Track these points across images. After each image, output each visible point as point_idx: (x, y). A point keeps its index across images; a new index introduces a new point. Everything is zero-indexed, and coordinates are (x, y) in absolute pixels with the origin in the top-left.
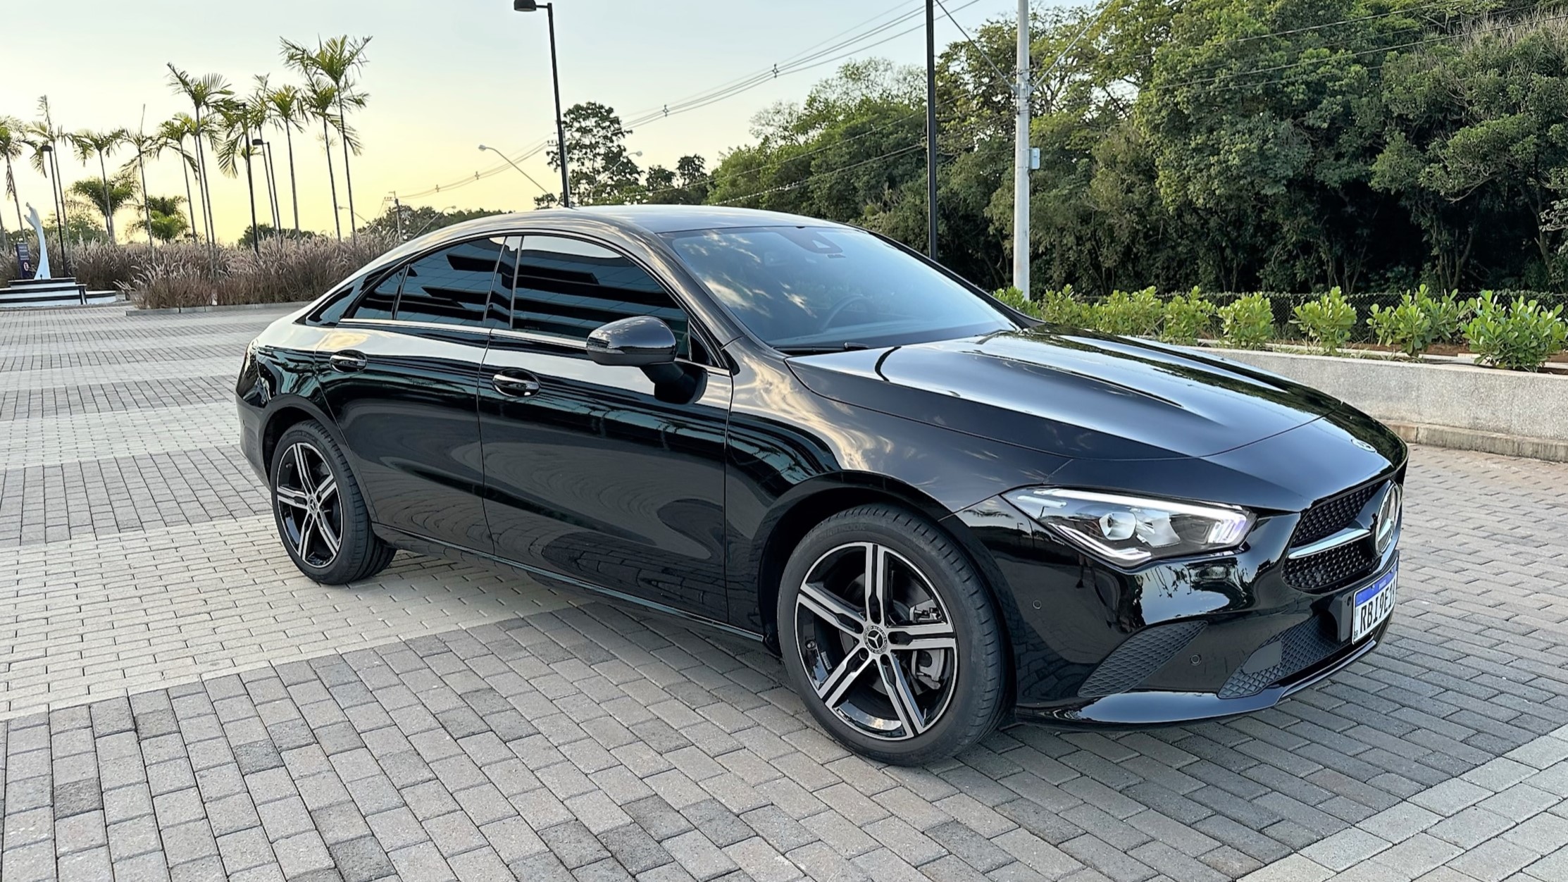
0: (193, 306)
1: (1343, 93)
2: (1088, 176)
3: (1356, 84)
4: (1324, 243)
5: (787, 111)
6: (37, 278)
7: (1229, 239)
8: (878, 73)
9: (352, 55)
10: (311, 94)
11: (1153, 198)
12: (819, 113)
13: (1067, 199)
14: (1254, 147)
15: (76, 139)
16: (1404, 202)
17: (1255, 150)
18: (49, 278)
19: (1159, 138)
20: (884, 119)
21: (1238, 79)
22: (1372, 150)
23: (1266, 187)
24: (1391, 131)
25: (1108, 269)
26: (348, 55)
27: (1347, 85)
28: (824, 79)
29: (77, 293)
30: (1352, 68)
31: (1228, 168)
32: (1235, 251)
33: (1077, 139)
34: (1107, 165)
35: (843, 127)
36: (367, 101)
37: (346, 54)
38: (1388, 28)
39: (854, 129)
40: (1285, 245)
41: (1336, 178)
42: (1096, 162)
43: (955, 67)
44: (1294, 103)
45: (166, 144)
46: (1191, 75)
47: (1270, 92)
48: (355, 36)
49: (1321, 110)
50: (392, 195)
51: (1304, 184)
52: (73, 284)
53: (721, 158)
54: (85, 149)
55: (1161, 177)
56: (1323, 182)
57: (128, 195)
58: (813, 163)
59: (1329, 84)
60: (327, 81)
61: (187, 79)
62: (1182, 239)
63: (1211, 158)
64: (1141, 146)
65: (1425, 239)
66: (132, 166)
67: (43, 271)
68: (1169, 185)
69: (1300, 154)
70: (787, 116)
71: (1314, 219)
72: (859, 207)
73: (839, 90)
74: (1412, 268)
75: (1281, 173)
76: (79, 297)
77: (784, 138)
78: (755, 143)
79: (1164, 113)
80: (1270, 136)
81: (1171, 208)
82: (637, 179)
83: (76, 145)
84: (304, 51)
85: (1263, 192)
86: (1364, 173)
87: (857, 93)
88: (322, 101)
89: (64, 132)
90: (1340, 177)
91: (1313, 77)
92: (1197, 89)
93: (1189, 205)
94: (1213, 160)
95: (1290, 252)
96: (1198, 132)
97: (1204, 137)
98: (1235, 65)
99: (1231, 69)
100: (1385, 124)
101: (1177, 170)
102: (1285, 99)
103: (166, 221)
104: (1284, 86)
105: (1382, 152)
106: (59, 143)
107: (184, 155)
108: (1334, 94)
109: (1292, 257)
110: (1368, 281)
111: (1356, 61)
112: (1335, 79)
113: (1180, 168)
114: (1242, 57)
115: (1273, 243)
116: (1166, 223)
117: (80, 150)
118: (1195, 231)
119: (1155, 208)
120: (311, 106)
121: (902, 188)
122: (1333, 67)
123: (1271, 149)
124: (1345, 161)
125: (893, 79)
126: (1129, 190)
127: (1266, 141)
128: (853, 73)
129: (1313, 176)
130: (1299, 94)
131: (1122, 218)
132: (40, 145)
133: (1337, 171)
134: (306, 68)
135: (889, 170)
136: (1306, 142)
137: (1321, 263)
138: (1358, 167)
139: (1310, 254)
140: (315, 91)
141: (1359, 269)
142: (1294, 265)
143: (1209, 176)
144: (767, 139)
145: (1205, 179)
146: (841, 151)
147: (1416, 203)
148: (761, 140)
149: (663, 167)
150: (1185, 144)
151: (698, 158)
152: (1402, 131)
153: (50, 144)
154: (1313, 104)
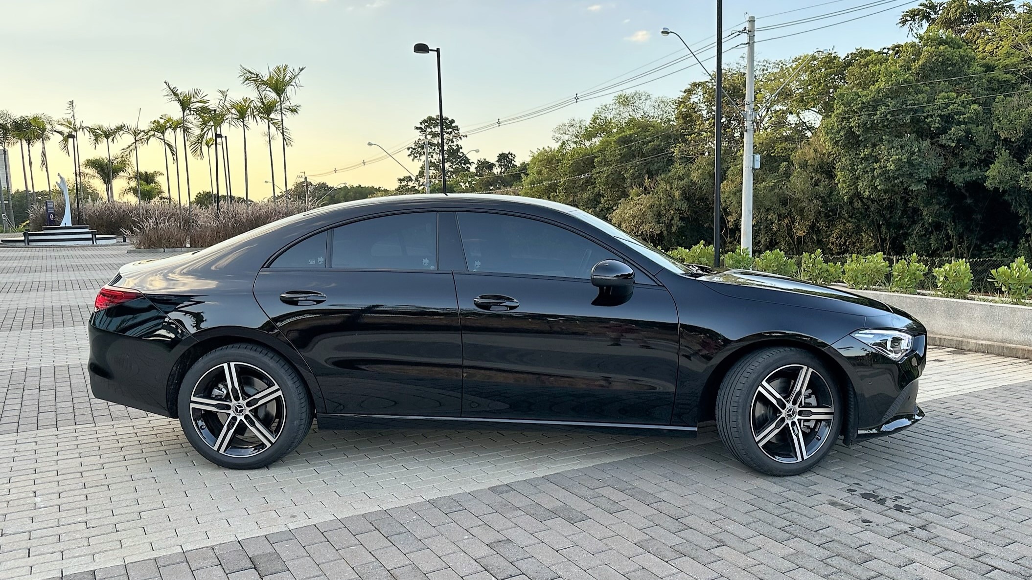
0: (173, 247)
1: (965, 123)
2: (787, 174)
3: (974, 117)
4: (951, 223)
5: (578, 125)
6: (62, 225)
7: (885, 219)
8: (641, 102)
9: (291, 79)
10: (260, 104)
11: (832, 190)
12: (599, 127)
13: (773, 188)
14: (904, 158)
15: (92, 131)
16: (1006, 197)
17: (905, 160)
18: (71, 225)
19: (838, 150)
20: (645, 132)
21: (892, 113)
22: (987, 161)
23: (913, 185)
24: (999, 149)
25: (799, 238)
26: (288, 79)
27: (968, 118)
28: (604, 104)
29: (90, 236)
30: (972, 107)
31: (887, 172)
32: (888, 228)
33: (779, 149)
34: (801, 167)
35: (617, 137)
36: (301, 111)
37: (287, 78)
38: (994, 80)
39: (624, 138)
40: (923, 225)
41: (961, 180)
42: (793, 165)
43: (694, 99)
44: (932, 129)
45: (154, 135)
46: (861, 109)
47: (915, 121)
48: (293, 66)
49: (950, 135)
50: (303, 174)
51: (939, 184)
52: (87, 230)
53: (531, 155)
54: (97, 138)
55: (839, 176)
56: (952, 182)
57: (122, 170)
58: (596, 160)
59: (956, 117)
60: (272, 95)
61: (178, 92)
62: (852, 218)
63: (875, 164)
64: (824, 155)
65: (1021, 223)
66: (129, 150)
67: (67, 221)
68: (844, 182)
69: (935, 163)
70: (578, 128)
71: (945, 207)
72: (627, 190)
73: (614, 112)
74: (1012, 243)
75: (923, 175)
76: (91, 239)
77: (575, 143)
78: (556, 146)
79: (842, 133)
80: (916, 151)
81: (845, 197)
82: (469, 168)
83: (92, 135)
84: (257, 75)
85: (910, 188)
86: (980, 177)
87: (626, 114)
88: (267, 110)
89: (84, 125)
90: (964, 179)
91: (945, 112)
92: (864, 118)
93: (858, 195)
94: (876, 165)
95: (927, 229)
96: (865, 146)
97: (870, 150)
98: (891, 103)
99: (888, 106)
100: (995, 144)
101: (851, 172)
102: (925, 126)
103: (148, 188)
104: (926, 118)
105: (993, 163)
106: (80, 133)
107: (165, 143)
108: (959, 123)
109: (928, 233)
110: (981, 250)
111: (974, 102)
112: (961, 113)
113: (853, 170)
114: (896, 97)
115: (914, 222)
116: (841, 207)
117: (93, 138)
118: (861, 213)
119: (834, 197)
120: (260, 113)
121: (658, 179)
122: (959, 105)
123: (916, 159)
124: (967, 168)
125: (651, 106)
126: (816, 185)
127: (913, 154)
128: (624, 100)
129: (944, 178)
130: (936, 124)
131: (811, 203)
132: (66, 134)
133: (962, 175)
134: (258, 87)
135: (648, 167)
136: (940, 155)
137: (948, 237)
138: (976, 173)
139: (940, 231)
140: (263, 103)
141: (974, 241)
142: (929, 238)
143: (873, 176)
144: (564, 143)
145: (870, 178)
146: (615, 152)
147: (1016, 198)
148: (559, 144)
149: (487, 160)
150: (856, 154)
151: (511, 154)
152: (1006, 149)
153: (74, 133)
154: (944, 130)
